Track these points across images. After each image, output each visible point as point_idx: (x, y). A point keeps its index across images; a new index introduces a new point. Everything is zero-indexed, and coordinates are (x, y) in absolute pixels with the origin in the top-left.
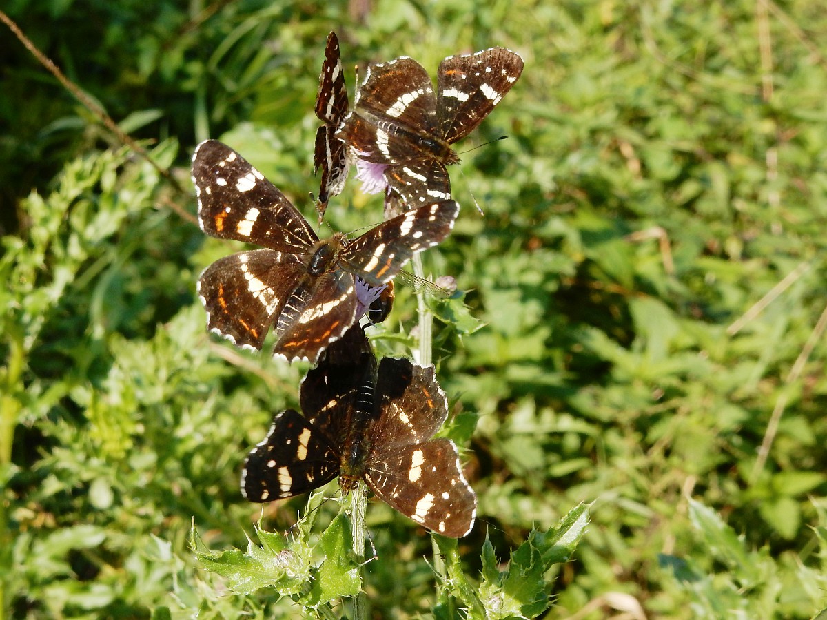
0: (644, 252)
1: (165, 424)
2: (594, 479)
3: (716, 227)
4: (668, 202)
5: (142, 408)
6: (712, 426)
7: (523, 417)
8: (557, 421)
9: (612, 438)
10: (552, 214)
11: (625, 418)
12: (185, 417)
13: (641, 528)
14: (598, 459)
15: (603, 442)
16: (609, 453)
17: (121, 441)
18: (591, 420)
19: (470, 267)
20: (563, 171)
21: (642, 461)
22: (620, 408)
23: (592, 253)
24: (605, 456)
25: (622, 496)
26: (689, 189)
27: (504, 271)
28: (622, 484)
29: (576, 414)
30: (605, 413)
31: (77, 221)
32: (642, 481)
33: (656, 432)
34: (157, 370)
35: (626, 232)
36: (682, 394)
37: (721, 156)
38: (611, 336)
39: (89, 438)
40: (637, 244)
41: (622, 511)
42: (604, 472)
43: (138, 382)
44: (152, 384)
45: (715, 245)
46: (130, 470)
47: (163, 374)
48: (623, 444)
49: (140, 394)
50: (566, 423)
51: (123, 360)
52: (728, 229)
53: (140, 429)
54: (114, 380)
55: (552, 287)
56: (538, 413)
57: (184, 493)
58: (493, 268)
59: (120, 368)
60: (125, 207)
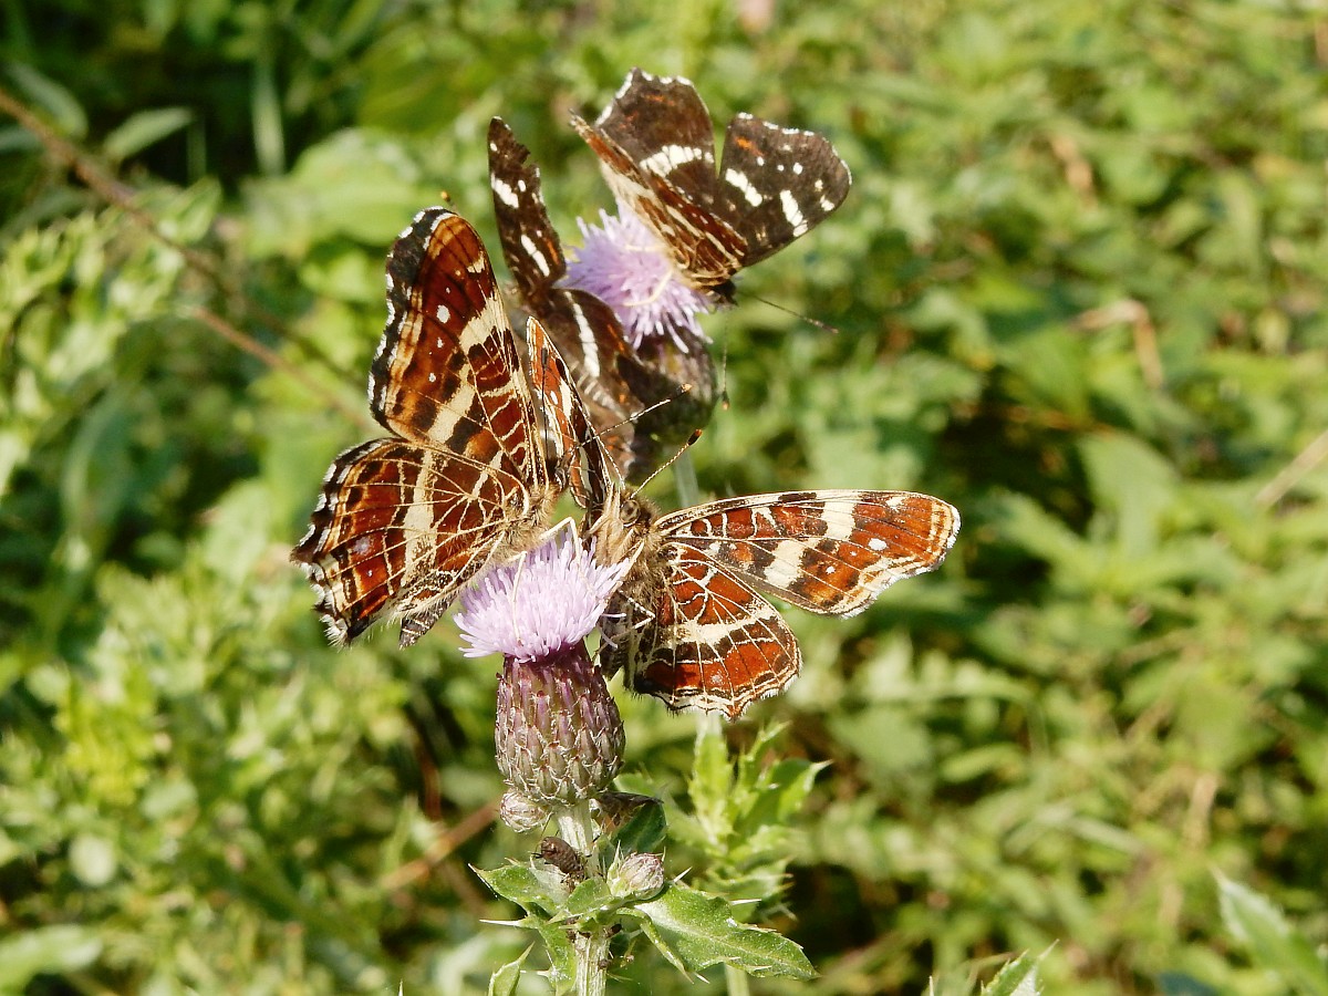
0: (1105, 348)
1: (210, 730)
2: (1024, 782)
3: (1237, 290)
4: (1145, 242)
5: (164, 706)
6: (1247, 681)
7: (888, 671)
8: (952, 676)
9: (1058, 705)
10: (932, 282)
11: (1080, 666)
12: (249, 718)
13: (1119, 875)
14: (1032, 745)
15: (1041, 714)
16: (1054, 734)
17: (126, 770)
18: (1016, 671)
19: (779, 392)
20: (949, 204)
21: (1116, 750)
22: (1071, 648)
23: (1009, 355)
24: (1045, 737)
25: (1080, 814)
26: (1184, 217)
27: (844, 400)
28: (1078, 791)
29: (989, 661)
30: (1041, 657)
31: (30, 345)
32: (1118, 785)
33: (1140, 693)
34: (191, 629)
35: (1070, 311)
36: (1187, 622)
37: (1240, 157)
38: (1049, 507)
39: (65, 768)
40: (1091, 336)
41: (1081, 843)
42: (1045, 770)
43: (155, 654)
44: (182, 655)
45: (1237, 324)
46: (146, 824)
47: (204, 637)
48: (1078, 714)
49: (160, 676)
50: (972, 680)
51: (127, 614)
52: (1259, 294)
53: (162, 743)
54: (108, 652)
55: (935, 422)
56: (916, 663)
57: (250, 864)
58: (822, 392)
59: (121, 628)
60: (123, 313)
